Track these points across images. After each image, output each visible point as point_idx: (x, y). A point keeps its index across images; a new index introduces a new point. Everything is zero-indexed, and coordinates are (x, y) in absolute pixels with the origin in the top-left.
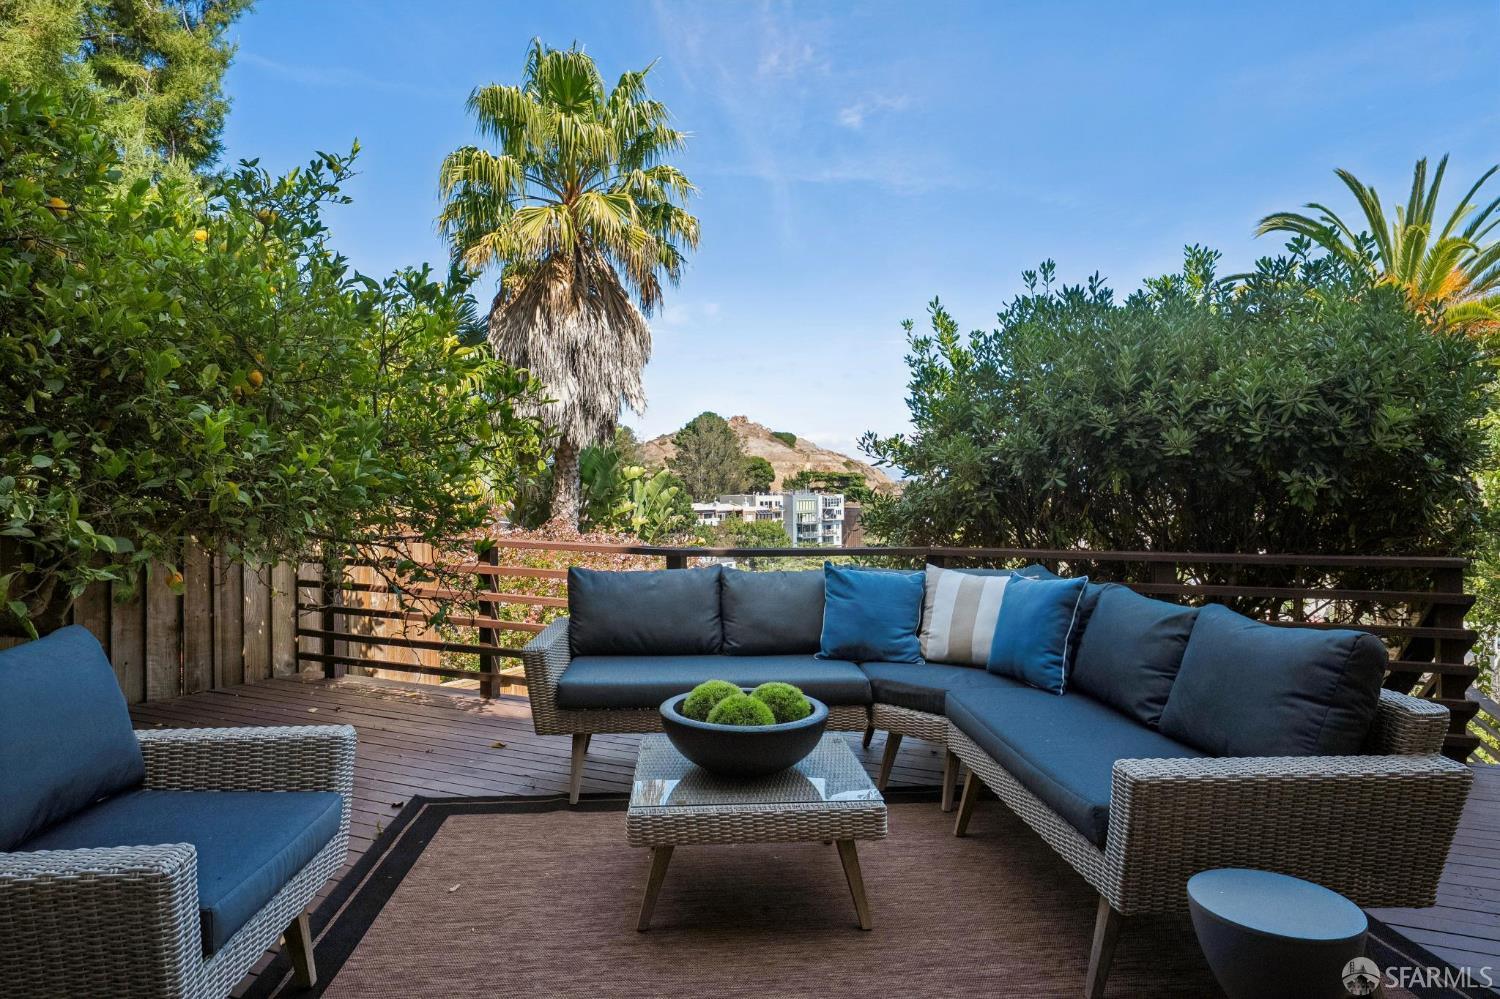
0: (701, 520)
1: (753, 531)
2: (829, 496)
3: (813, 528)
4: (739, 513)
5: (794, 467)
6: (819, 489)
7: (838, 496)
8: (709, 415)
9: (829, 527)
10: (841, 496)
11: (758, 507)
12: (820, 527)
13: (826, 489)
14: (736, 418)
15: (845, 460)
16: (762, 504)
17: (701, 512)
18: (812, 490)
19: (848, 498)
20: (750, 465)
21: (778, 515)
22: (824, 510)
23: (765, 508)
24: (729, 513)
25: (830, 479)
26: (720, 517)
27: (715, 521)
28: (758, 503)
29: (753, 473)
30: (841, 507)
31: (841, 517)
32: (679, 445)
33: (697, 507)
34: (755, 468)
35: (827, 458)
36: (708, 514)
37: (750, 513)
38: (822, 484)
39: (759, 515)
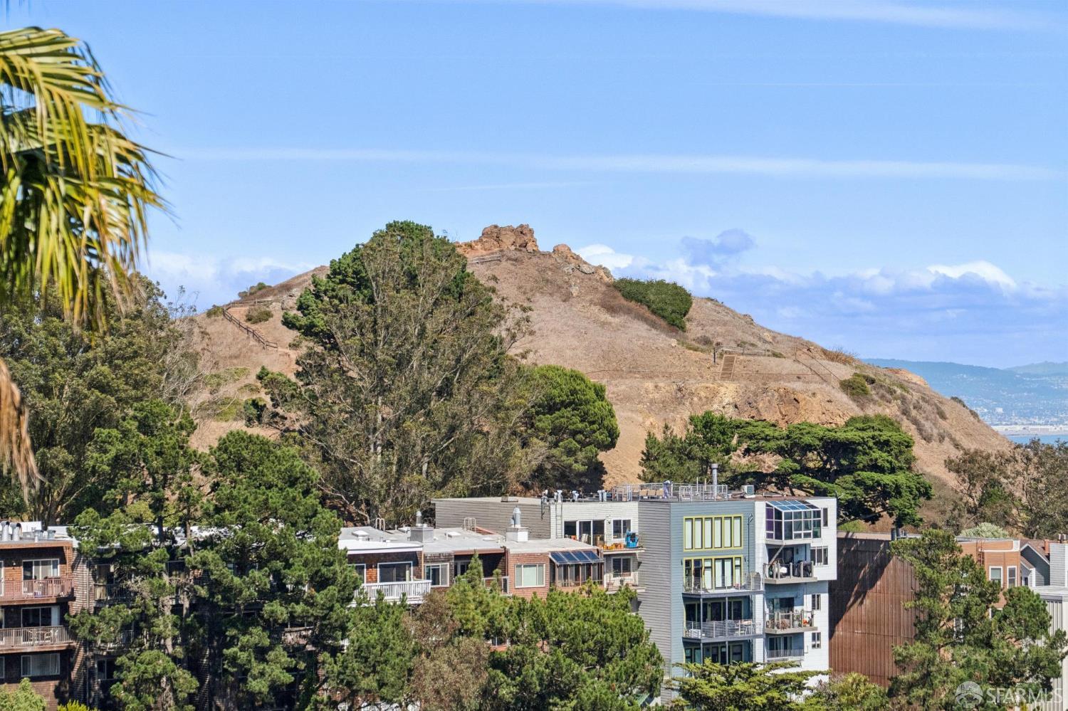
0: (371, 587)
1: (539, 627)
2: (787, 503)
3: (739, 607)
4: (494, 561)
5: (679, 396)
6: (760, 480)
7: (820, 503)
8: (404, 231)
9: (788, 604)
10: (829, 504)
11: (560, 543)
12: (759, 604)
13: (781, 480)
14: (494, 234)
15: (846, 373)
16: (570, 529)
17: (370, 560)
18: (735, 481)
19: (850, 510)
20: (533, 397)
21: (621, 564)
22: (772, 551)
23: (578, 544)
24: (462, 561)
25: (792, 447)
26: (434, 576)
27: (415, 589)
28: (557, 528)
29: (545, 422)
30: (829, 538)
31: (826, 572)
32: (309, 331)
33: (354, 540)
34: (551, 407)
35: (787, 366)
36: (394, 566)
37: (530, 561)
38: (770, 463)
39: (559, 566)
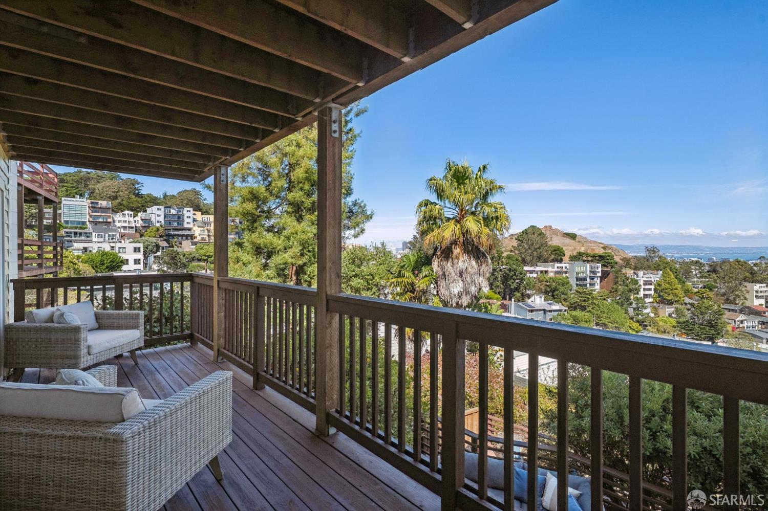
0: (528, 275)
1: (553, 281)
2: (593, 264)
3: (585, 279)
4: (546, 272)
5: (575, 249)
6: (588, 261)
7: (598, 265)
8: (533, 227)
9: (593, 279)
10: (600, 265)
11: (556, 269)
12: (588, 279)
13: (592, 261)
14: (546, 227)
15: (603, 246)
16: (558, 267)
17: (528, 271)
18: (584, 261)
19: (603, 265)
20: (553, 249)
21: (566, 273)
22: (590, 271)
23: (559, 270)
24: (542, 272)
25: (594, 256)
26: (537, 273)
27: (535, 275)
28: (556, 267)
29: (554, 253)
30: (600, 270)
31: (599, 274)
32: (519, 240)
33: (526, 268)
34: (555, 251)
35: (593, 245)
36: (531, 272)
37: (552, 272)
38: (590, 259)
39: (556, 272)
